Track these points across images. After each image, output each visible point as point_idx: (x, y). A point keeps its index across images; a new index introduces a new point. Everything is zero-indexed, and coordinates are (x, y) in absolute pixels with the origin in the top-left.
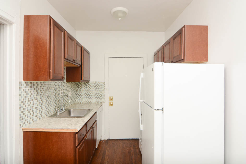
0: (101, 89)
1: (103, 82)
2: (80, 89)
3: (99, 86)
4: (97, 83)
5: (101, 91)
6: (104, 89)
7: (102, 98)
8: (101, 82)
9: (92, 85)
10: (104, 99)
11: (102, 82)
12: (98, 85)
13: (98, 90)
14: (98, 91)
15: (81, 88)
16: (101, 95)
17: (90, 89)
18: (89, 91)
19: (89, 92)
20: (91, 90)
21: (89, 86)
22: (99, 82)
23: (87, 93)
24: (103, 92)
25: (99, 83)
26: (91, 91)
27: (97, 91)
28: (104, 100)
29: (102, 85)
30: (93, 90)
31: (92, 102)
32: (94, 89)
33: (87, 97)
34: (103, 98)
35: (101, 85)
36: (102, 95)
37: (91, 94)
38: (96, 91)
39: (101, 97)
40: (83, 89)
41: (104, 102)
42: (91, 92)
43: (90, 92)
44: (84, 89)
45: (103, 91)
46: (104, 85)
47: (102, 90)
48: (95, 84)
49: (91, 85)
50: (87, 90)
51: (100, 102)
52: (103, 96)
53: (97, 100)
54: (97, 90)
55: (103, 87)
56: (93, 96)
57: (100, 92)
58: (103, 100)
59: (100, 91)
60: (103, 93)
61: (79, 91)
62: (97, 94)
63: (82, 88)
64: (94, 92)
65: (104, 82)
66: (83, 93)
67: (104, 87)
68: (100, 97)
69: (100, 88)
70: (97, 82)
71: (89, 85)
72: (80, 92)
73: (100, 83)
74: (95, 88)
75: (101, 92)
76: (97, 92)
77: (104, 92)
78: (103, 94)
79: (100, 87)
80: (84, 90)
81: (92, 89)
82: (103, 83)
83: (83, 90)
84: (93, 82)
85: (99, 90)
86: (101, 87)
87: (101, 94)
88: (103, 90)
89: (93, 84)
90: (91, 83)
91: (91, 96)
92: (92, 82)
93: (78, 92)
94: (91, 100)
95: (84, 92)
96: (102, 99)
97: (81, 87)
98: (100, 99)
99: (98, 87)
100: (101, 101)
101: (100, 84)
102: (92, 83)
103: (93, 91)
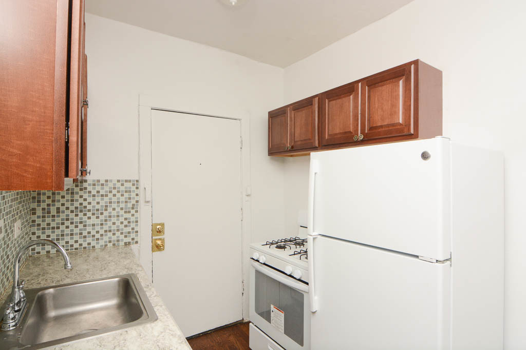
0: (126, 202)
1: (134, 181)
2: (44, 205)
3: (118, 195)
4: (111, 185)
5: (126, 208)
6: (137, 202)
7: (129, 229)
8: (126, 181)
9: (94, 192)
10: (137, 232)
11: (130, 181)
12: (114, 192)
13: (114, 205)
14: (118, 209)
15: (49, 201)
16: (126, 223)
17: (85, 204)
18: (81, 211)
19: (81, 215)
20: (89, 207)
21: (81, 193)
22: (118, 181)
23: (77, 219)
24: (133, 212)
25: (119, 185)
26: (89, 211)
27: (114, 209)
28: (137, 236)
29: (130, 192)
30: (98, 207)
31: (94, 247)
32: (103, 203)
33: (76, 231)
34: (133, 229)
35: (126, 192)
36: (129, 222)
37: (89, 222)
38: (110, 209)
39: (126, 226)
40: (58, 205)
41: (137, 242)
42: (89, 214)
43: (85, 215)
44: (63, 205)
45: (133, 208)
46: (137, 191)
47: (130, 205)
48: (107, 188)
49: (90, 192)
50: (76, 208)
51: (121, 244)
52: (133, 225)
53: (114, 238)
54: (111, 206)
55: (133, 195)
56: (98, 228)
57: (122, 212)
58: (133, 235)
59: (122, 209)
60: (133, 215)
61: (39, 212)
62: (114, 220)
63: (54, 201)
64: (102, 214)
65: (137, 181)
66: (58, 220)
67: (137, 195)
68: (122, 226)
69: (122, 199)
70: (111, 181)
71: (81, 190)
72: (44, 217)
73: (122, 185)
74: (106, 199)
75: (125, 212)
76: (114, 213)
77: (137, 212)
78: (133, 219)
79: (122, 195)
80: (62, 208)
81: (94, 203)
82: (133, 185)
83: (58, 209)
84: (99, 181)
85: (118, 206)
86: (126, 195)
87: (126, 219)
88: (133, 205)
89: (98, 188)
90: (89, 185)
91: (89, 229)
92: (94, 181)
93: (39, 217)
94: (89, 240)
95: (63, 216)
96: (129, 233)
97: (49, 197)
98: (122, 233)
99: (114, 195)
100: (128, 240)
101: (122, 188)
102: (94, 185)
103: (98, 210)
